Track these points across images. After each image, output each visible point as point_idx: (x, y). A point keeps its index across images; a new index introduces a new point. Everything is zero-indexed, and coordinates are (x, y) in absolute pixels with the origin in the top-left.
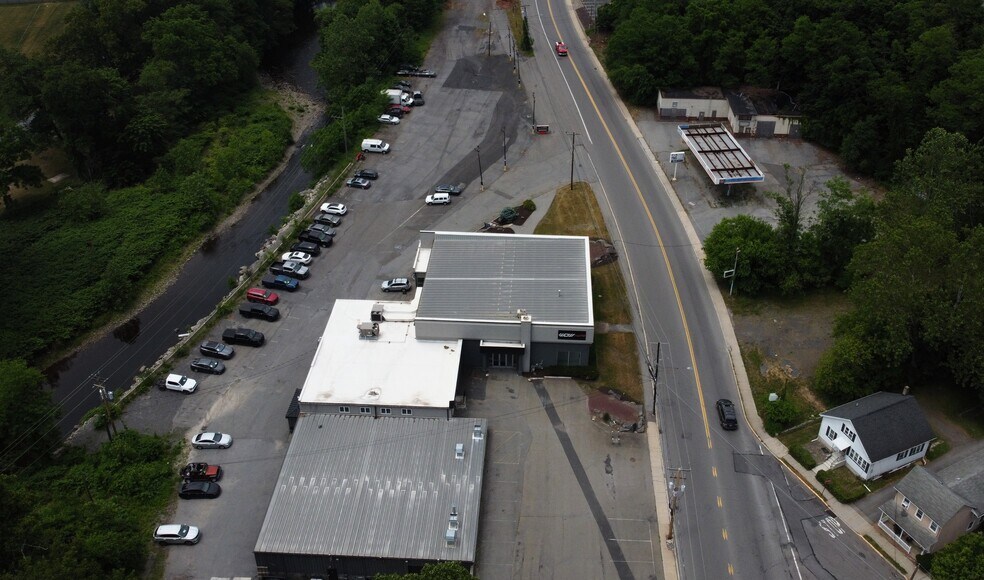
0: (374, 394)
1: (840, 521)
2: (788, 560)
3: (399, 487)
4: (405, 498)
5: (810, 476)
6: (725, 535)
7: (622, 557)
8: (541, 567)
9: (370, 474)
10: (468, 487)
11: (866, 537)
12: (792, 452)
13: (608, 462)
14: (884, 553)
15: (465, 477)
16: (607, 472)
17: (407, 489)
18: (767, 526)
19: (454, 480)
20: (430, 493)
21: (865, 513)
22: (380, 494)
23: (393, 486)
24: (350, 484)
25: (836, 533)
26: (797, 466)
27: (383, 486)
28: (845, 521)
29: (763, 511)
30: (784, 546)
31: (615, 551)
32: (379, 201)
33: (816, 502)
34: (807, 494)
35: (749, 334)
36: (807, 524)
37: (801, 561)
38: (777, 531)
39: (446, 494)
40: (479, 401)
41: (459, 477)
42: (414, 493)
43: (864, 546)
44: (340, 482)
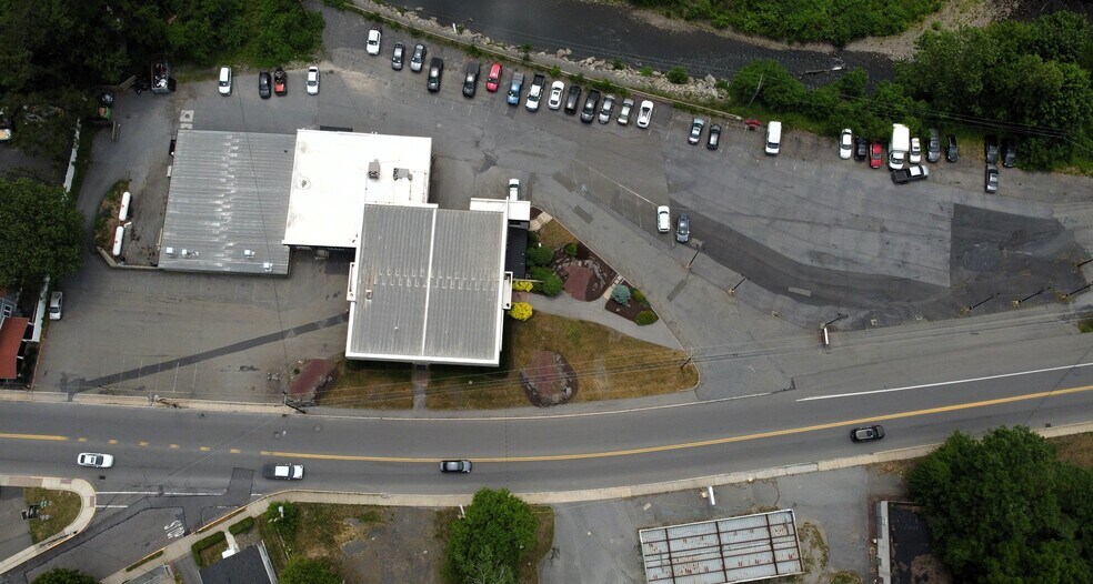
0: (304, 183)
1: (180, 537)
2: (149, 487)
3: (224, 214)
4: (214, 219)
5: (224, 527)
6: (174, 446)
7: (162, 370)
8: (160, 314)
9: (238, 193)
10: (221, 262)
11: (161, 553)
12: (250, 519)
13: (252, 368)
14: (145, 561)
15: (229, 260)
16: (242, 368)
17: (223, 219)
18: (180, 480)
19: (227, 252)
20: (216, 236)
21: (183, 559)
22: (218, 202)
23: (227, 210)
24: (229, 180)
25: (170, 531)
26: (237, 520)
27: (225, 203)
28: (180, 542)
29: (194, 480)
30: (161, 488)
31: (169, 366)
32: (665, 158)
33: (200, 524)
34: (208, 518)
35: (407, 521)
36: (179, 511)
37: (147, 497)
38: (175, 487)
39: (216, 247)
40: (323, 270)
41: (230, 256)
42: (218, 225)
43: (156, 548)
44: (232, 173)
